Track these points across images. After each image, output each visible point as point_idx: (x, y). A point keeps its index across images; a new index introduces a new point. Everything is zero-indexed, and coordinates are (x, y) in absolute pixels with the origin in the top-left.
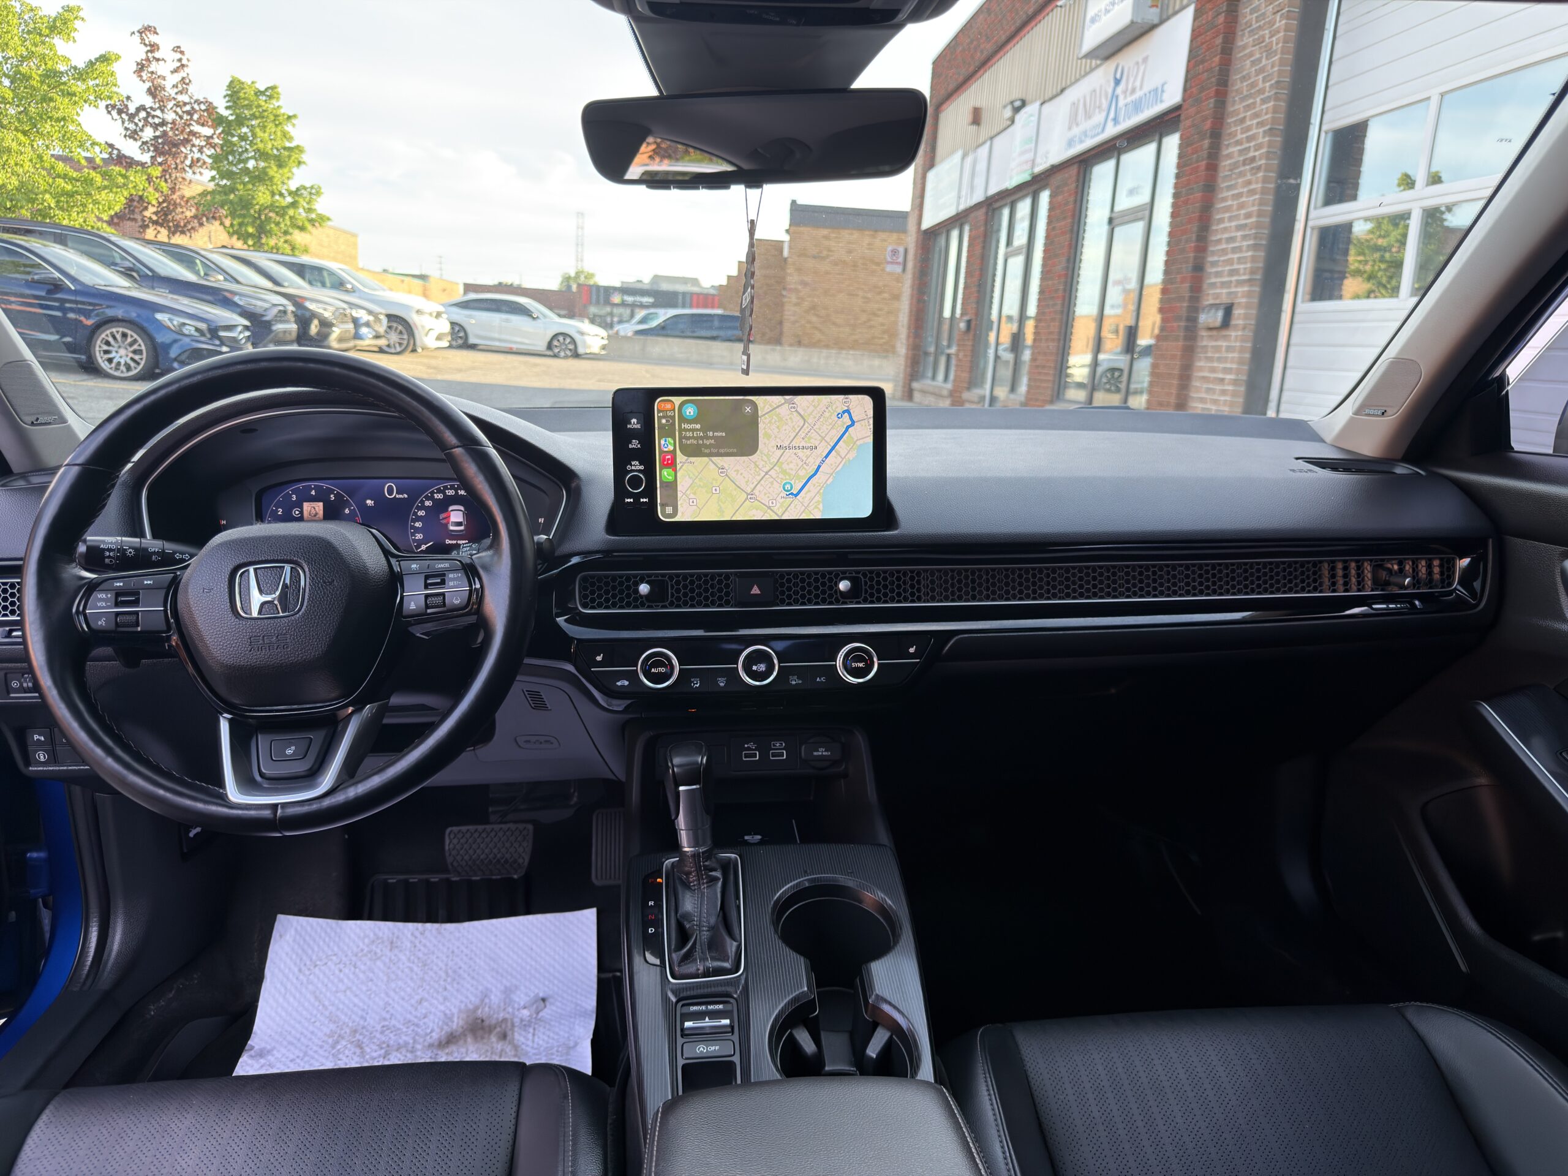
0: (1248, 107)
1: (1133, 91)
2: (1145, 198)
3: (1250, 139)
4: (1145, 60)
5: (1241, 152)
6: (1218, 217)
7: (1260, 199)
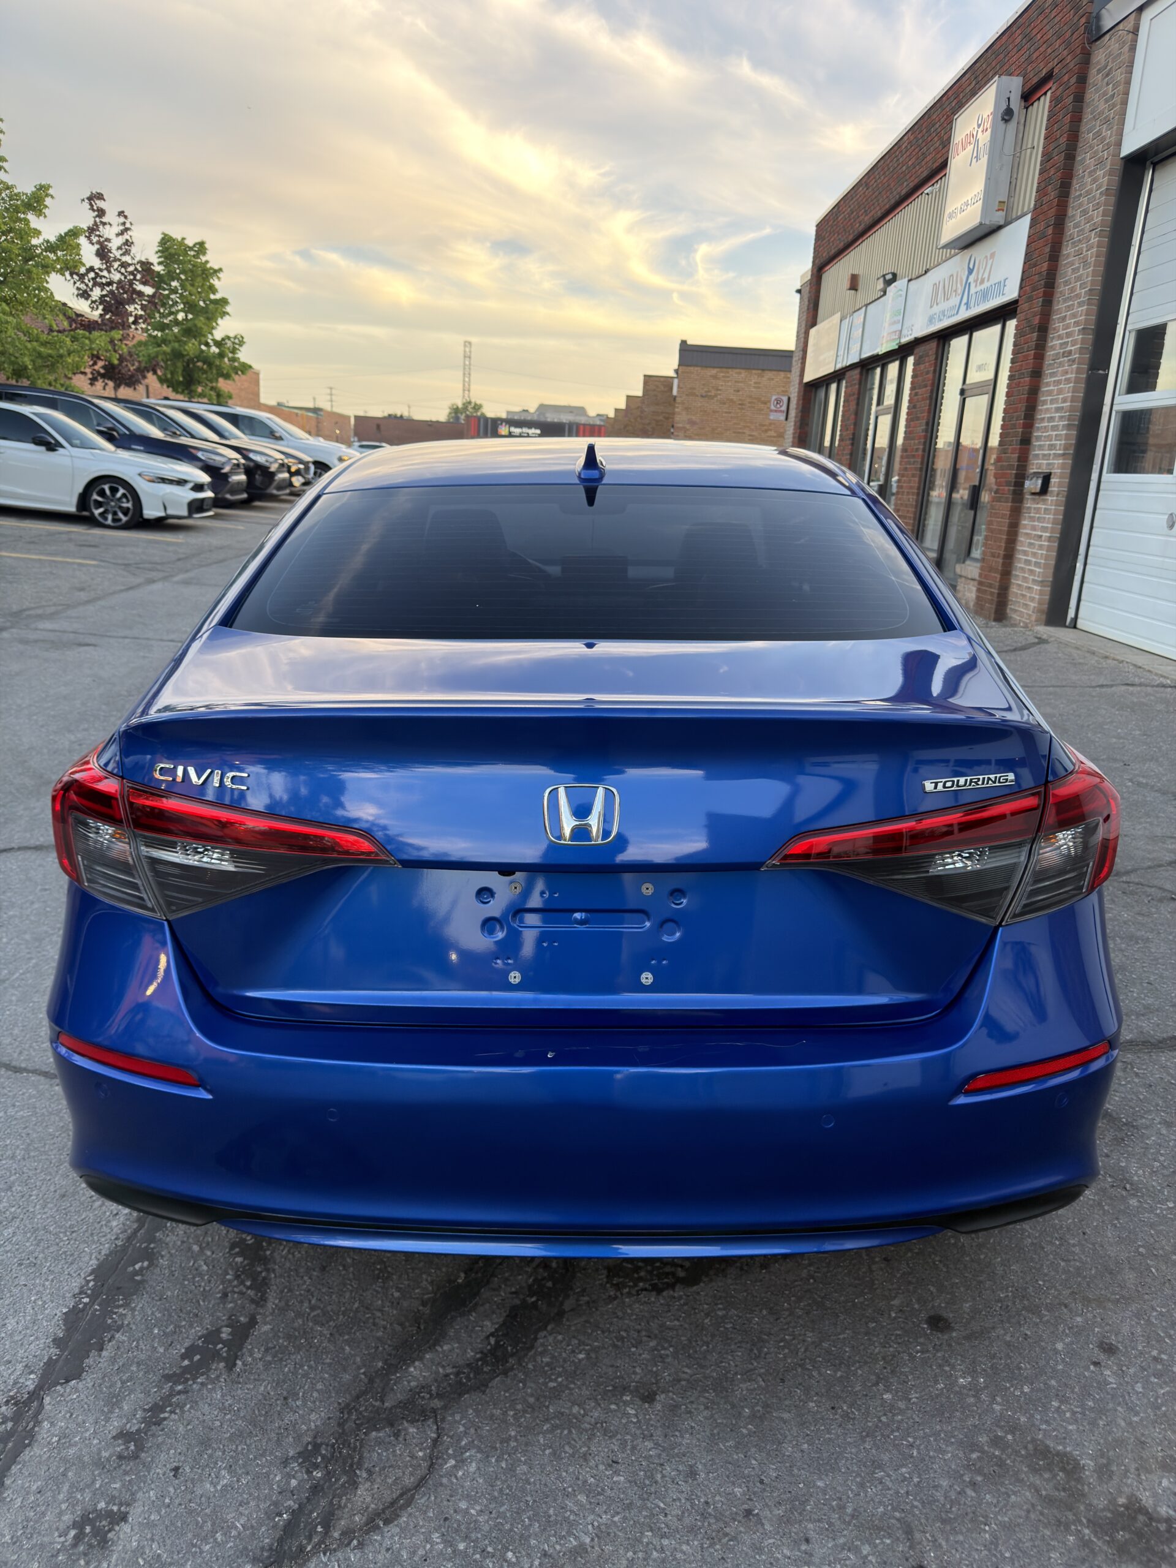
0: (1069, 308)
1: (982, 282)
2: (991, 376)
3: (1068, 335)
4: (993, 255)
5: (1061, 344)
6: (1042, 399)
7: (1074, 387)
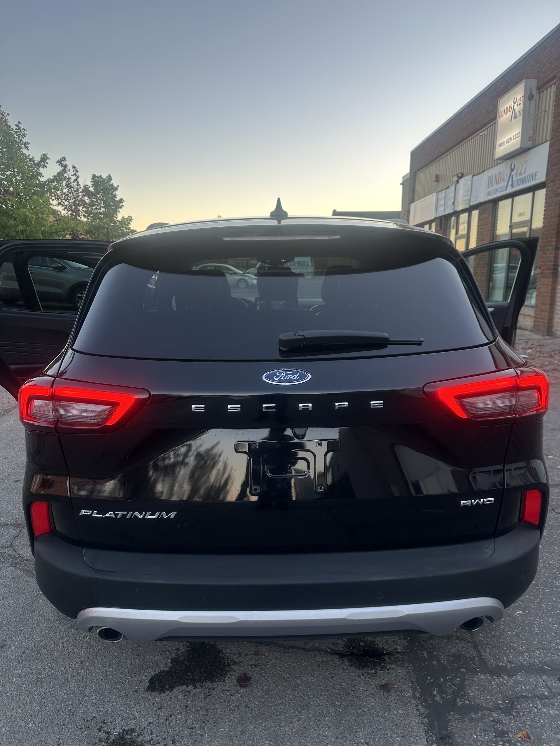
1: (521, 174)
2: (528, 217)
4: (526, 162)
